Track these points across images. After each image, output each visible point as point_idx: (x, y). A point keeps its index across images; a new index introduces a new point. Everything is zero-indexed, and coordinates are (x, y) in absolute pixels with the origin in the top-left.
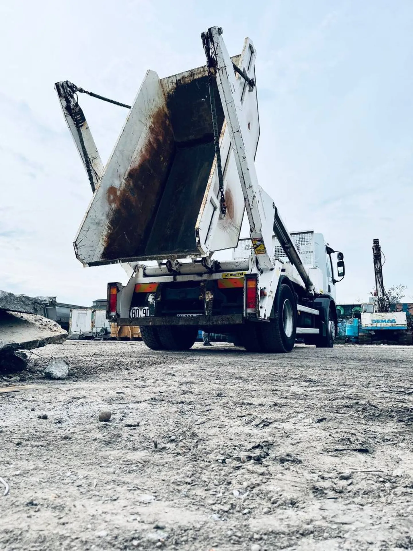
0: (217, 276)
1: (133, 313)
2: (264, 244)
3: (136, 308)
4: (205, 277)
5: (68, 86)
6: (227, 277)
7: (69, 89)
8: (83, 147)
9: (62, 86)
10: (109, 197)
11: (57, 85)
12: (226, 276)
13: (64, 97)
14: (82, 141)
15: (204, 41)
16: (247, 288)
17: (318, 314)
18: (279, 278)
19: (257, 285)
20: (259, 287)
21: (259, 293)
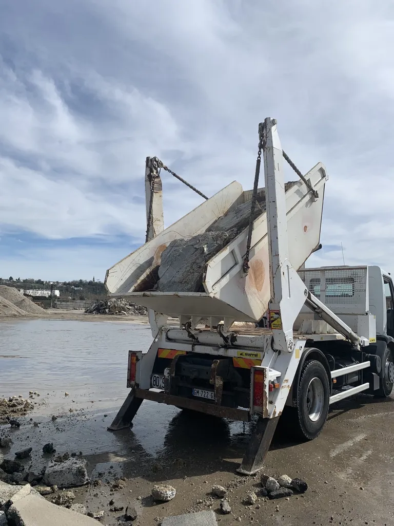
0: (232, 353)
1: (154, 381)
2: (281, 318)
3: (157, 376)
4: (221, 352)
5: (156, 161)
6: (242, 356)
7: (155, 162)
8: (151, 206)
9: (151, 160)
10: (159, 252)
11: (148, 158)
12: (241, 354)
13: (150, 168)
14: (151, 201)
15: (260, 129)
16: (254, 382)
17: (369, 365)
18: (299, 359)
19: (263, 381)
20: (267, 383)
21: (267, 390)
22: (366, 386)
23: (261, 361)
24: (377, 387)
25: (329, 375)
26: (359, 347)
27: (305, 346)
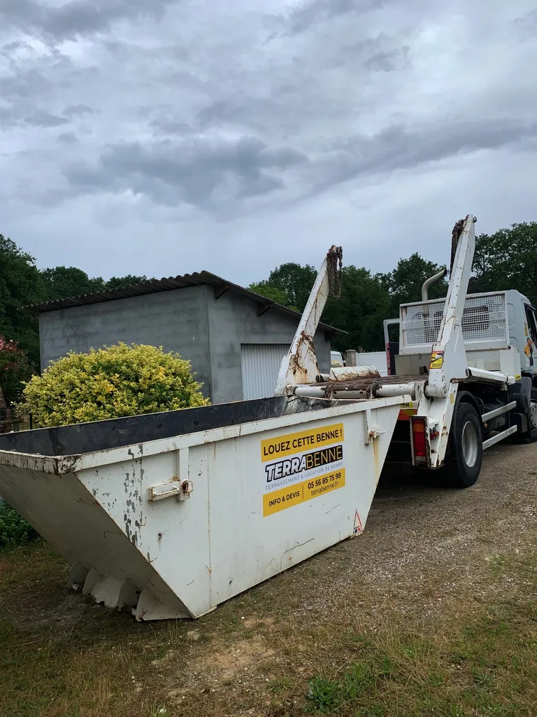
16: (414, 432)
17: (515, 406)
18: (454, 404)
19: (425, 430)
20: (428, 431)
21: (429, 439)
22: (514, 428)
23: (417, 410)
24: (524, 429)
25: (481, 418)
26: (506, 386)
27: (458, 390)
